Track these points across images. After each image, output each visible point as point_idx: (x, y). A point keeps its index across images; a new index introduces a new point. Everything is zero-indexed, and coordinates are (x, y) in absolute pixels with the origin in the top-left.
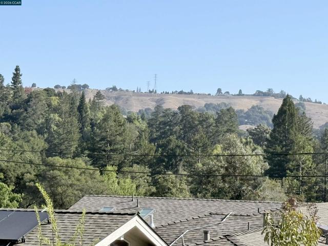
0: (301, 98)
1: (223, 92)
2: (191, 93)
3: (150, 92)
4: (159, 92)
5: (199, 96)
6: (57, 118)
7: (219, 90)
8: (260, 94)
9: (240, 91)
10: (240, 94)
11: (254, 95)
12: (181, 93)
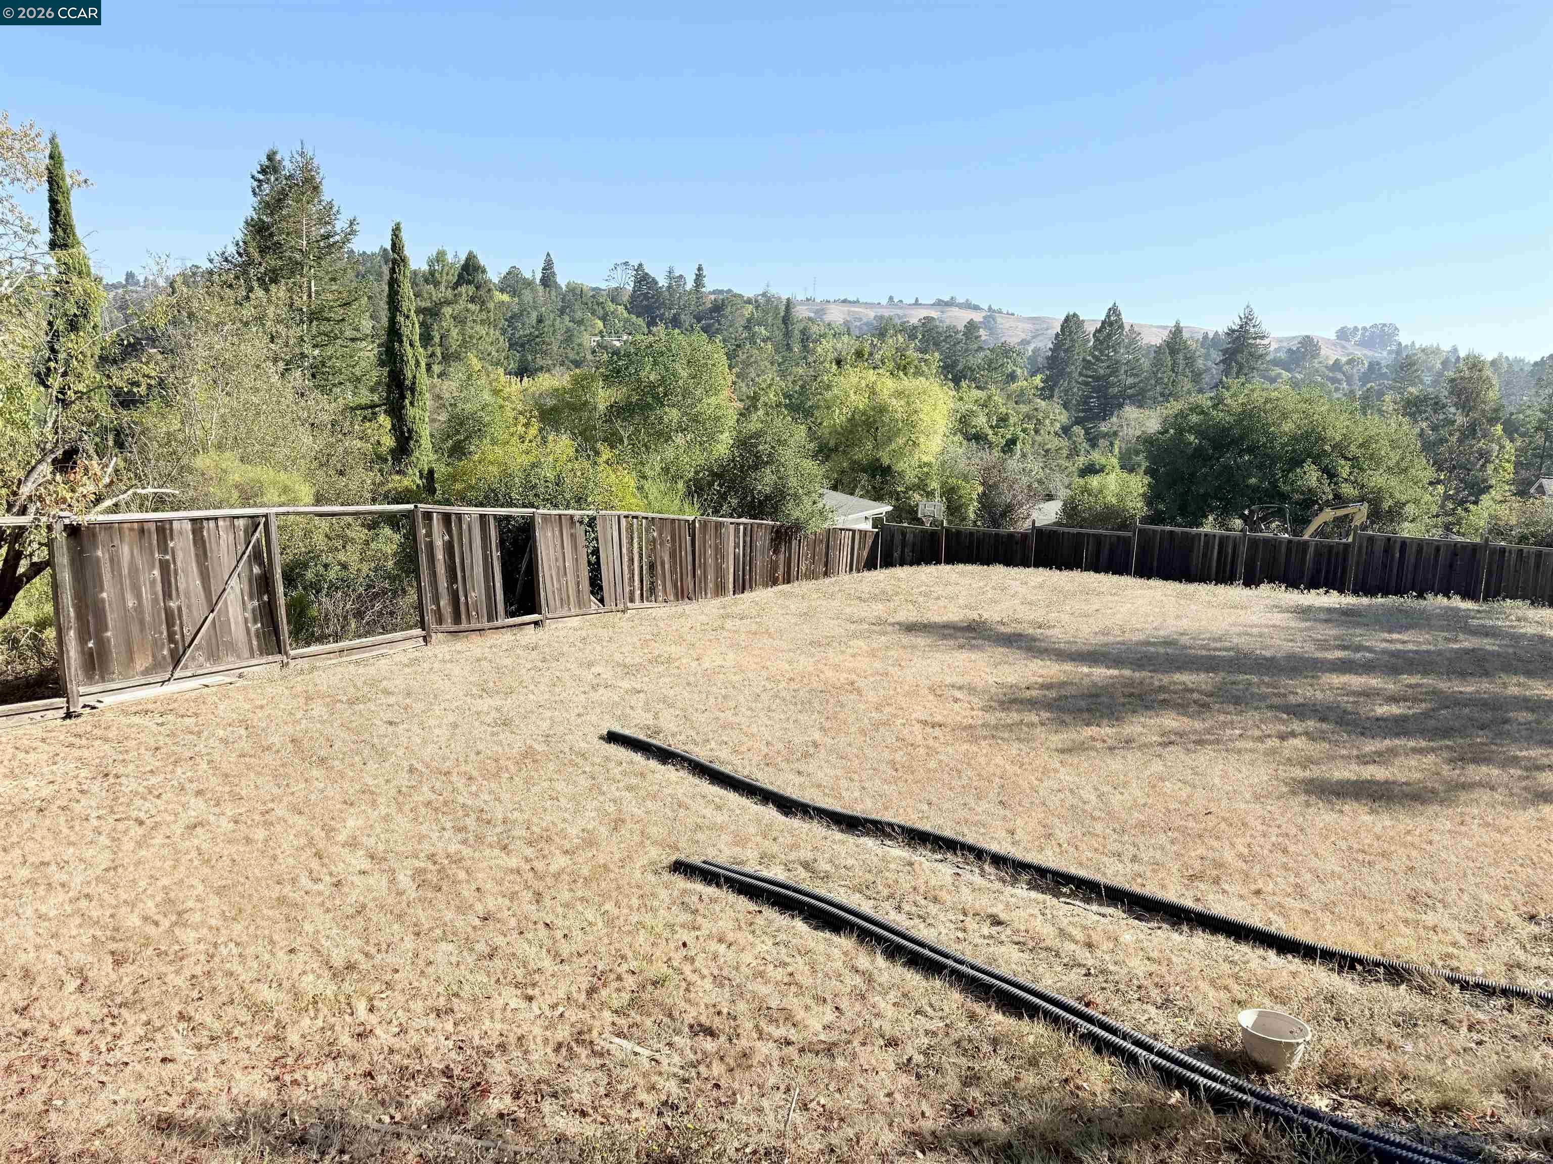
0: (990, 308)
1: (896, 300)
2: (858, 302)
3: (808, 300)
4: (818, 300)
5: (868, 305)
6: (764, 332)
7: (891, 298)
8: (940, 303)
9: (917, 300)
10: (917, 303)
11: (934, 304)
12: (845, 301)
